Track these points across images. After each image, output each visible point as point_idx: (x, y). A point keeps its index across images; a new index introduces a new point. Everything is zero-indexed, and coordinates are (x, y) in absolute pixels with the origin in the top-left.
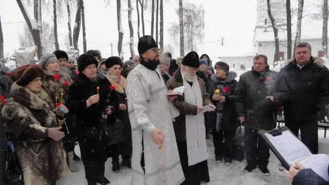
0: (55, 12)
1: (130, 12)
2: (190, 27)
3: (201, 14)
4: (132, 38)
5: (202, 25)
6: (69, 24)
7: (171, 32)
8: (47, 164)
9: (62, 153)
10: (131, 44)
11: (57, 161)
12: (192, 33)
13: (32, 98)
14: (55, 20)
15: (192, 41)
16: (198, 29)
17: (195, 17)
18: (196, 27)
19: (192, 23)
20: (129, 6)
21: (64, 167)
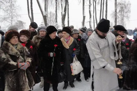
0: (56, 8)
1: (90, 6)
2: (123, 13)
3: (129, 5)
4: (91, 19)
5: (129, 11)
6: (62, 13)
7: (112, 16)
8: (15, 85)
9: (26, 79)
10: (90, 22)
11: (22, 83)
12: (123, 16)
13: (10, 49)
14: (56, 12)
15: (123, 20)
16: (127, 13)
17: (125, 7)
18: (126, 12)
19: (124, 10)
20: (90, 3)
21: (26, 86)
